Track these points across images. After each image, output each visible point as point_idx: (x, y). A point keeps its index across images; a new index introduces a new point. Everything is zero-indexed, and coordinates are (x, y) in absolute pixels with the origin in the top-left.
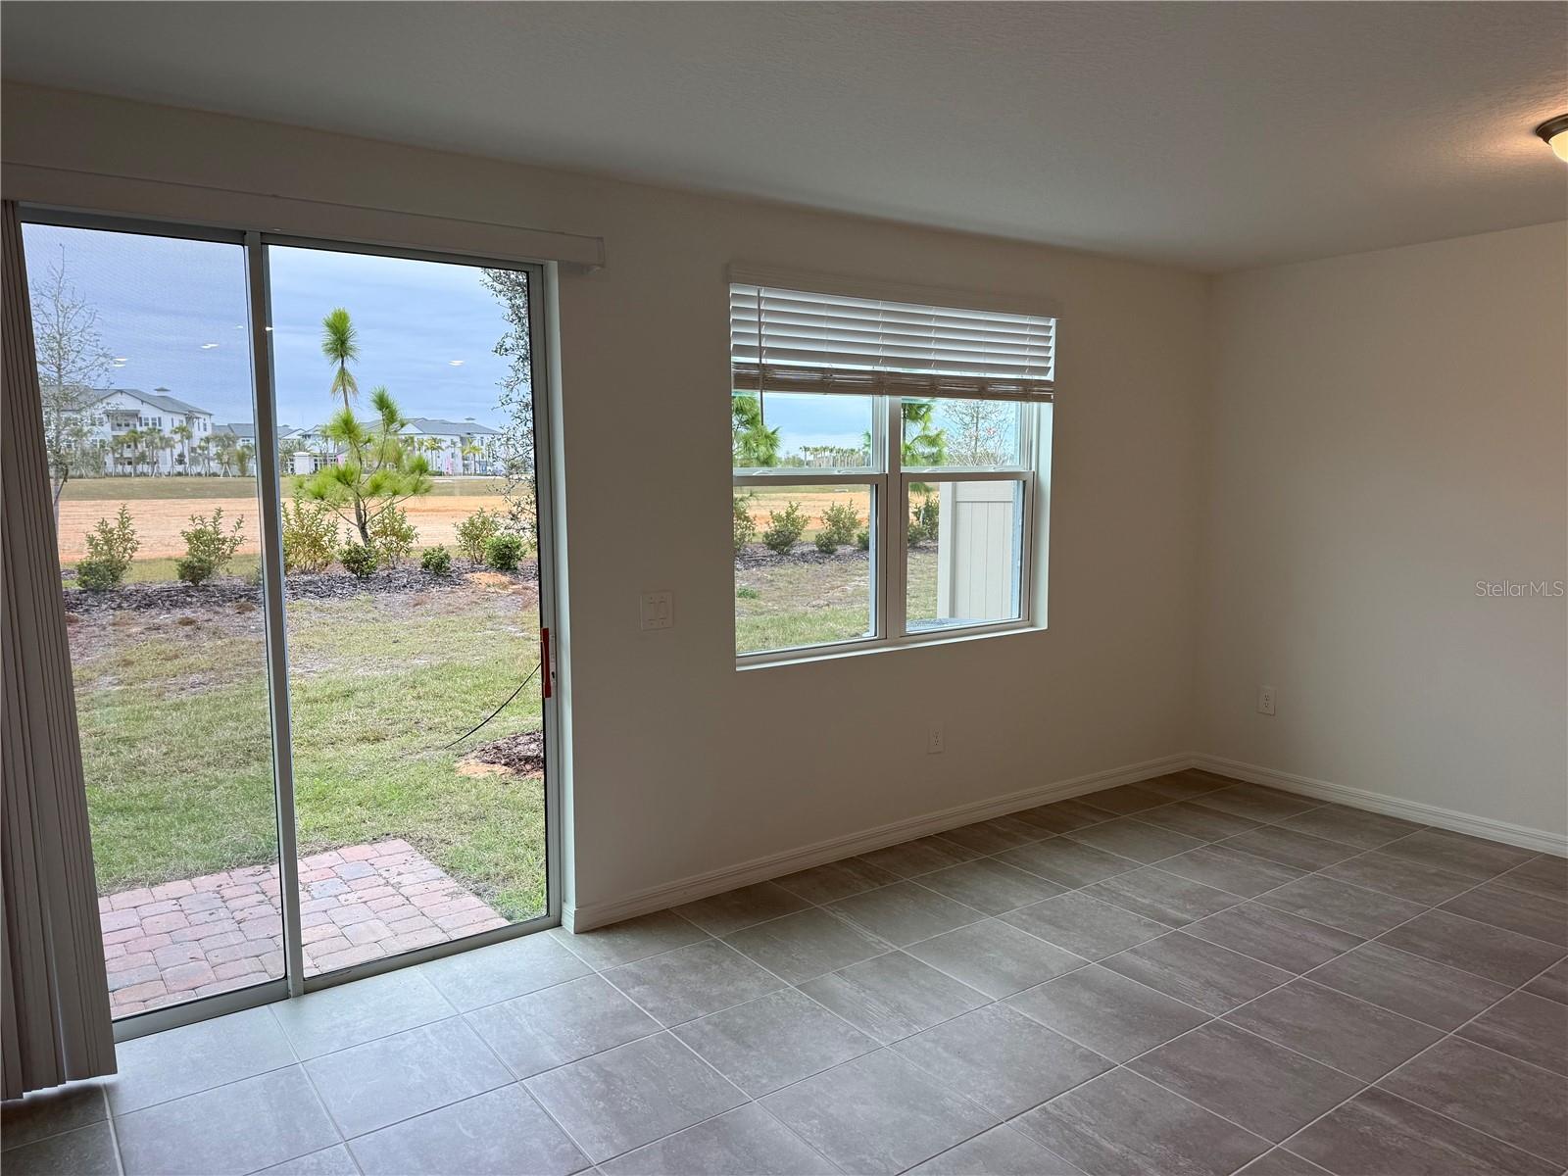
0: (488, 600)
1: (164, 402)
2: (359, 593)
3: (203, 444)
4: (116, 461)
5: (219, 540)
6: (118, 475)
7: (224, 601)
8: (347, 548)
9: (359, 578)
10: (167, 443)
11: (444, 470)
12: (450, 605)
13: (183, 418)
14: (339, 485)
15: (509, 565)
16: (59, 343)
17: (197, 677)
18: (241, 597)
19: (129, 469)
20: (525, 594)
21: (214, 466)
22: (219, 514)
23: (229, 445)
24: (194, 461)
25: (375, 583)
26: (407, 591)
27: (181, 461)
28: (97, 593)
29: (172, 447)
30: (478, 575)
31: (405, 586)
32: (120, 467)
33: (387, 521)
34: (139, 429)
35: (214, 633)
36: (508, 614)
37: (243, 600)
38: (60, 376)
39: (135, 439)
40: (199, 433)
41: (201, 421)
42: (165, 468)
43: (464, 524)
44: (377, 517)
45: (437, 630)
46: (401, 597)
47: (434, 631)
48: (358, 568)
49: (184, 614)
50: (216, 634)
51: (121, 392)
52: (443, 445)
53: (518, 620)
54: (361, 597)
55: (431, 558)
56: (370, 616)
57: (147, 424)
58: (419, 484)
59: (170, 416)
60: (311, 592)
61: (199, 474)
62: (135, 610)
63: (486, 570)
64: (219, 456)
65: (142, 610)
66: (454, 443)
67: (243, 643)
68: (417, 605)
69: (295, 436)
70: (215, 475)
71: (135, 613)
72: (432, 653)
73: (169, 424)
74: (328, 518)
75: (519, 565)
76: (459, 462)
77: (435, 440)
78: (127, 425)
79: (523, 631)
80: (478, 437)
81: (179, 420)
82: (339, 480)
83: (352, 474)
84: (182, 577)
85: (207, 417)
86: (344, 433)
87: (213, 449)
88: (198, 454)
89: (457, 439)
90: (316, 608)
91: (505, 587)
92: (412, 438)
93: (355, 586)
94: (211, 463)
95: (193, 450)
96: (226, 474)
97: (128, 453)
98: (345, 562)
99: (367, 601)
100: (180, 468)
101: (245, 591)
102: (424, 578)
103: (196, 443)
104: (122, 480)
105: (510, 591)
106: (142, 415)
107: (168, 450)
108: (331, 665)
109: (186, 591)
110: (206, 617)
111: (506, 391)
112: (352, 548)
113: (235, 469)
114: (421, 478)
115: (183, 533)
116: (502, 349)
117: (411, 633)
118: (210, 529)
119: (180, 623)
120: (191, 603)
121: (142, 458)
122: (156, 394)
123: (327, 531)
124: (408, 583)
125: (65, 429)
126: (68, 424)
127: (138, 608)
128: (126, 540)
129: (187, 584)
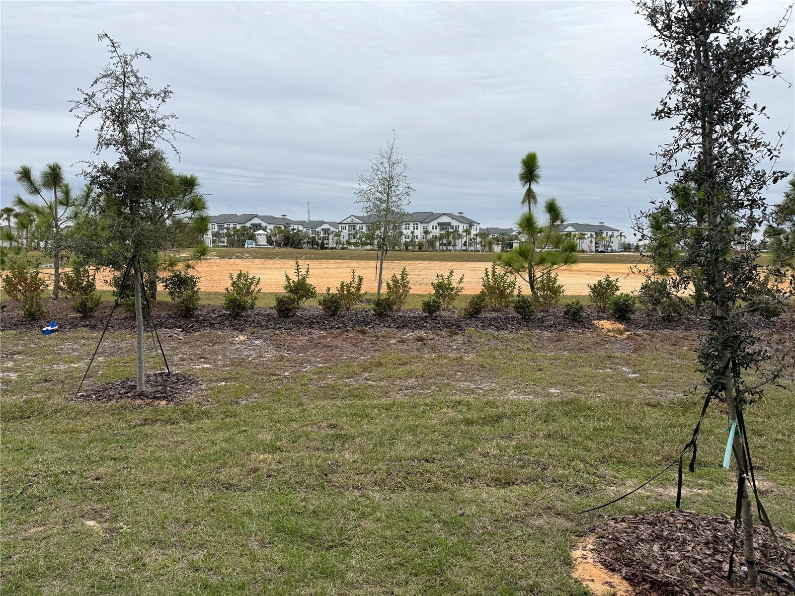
0: (608, 342)
1: (461, 218)
2: (522, 329)
3: (475, 237)
4: (441, 244)
5: (450, 288)
6: (440, 251)
7: (443, 327)
8: (517, 299)
9: (523, 318)
10: (460, 237)
11: (585, 249)
12: (580, 343)
13: (468, 225)
14: (521, 259)
15: (625, 316)
16: (388, 182)
17: (411, 382)
18: (453, 325)
19: (445, 248)
20: (636, 340)
21: (479, 247)
22: (451, 274)
23: (485, 238)
24: (470, 245)
25: (532, 323)
26: (552, 330)
27: (465, 245)
28: (381, 317)
29: (462, 238)
30: (602, 322)
31: (551, 326)
32: (441, 247)
33: (545, 282)
34: (450, 230)
35: (432, 349)
36: (623, 355)
37: (454, 327)
38: (388, 199)
39: (448, 235)
40: (473, 232)
41: (475, 227)
42: (458, 248)
43: (595, 285)
44: (540, 279)
45: (570, 363)
46: (547, 334)
47: (568, 364)
48: (523, 312)
49: (420, 333)
50: (433, 349)
51: (445, 214)
52: (586, 237)
53: (631, 362)
54: (522, 332)
55: (570, 308)
56: (526, 346)
57: (453, 228)
58: (569, 258)
59: (464, 224)
60: (493, 325)
61: (472, 251)
62: (396, 328)
63: (607, 319)
64: (481, 242)
65: (400, 329)
66: (592, 236)
67: (445, 358)
68: (558, 341)
69: (514, 233)
70: (478, 251)
71: (396, 331)
72: (565, 384)
73: (462, 228)
74: (510, 278)
75: (632, 316)
76: (593, 245)
77: (582, 234)
78: (446, 229)
79: (635, 373)
80: (605, 232)
81: (466, 226)
82: (521, 255)
83: (528, 252)
84: (424, 310)
85: (478, 225)
86: (526, 226)
87: (479, 240)
88: (472, 242)
89: (593, 233)
90: (494, 337)
91: (621, 333)
92: (570, 234)
93: (520, 323)
94: (478, 246)
95: (470, 240)
96: (483, 251)
97: (445, 241)
98: (516, 307)
99: (526, 335)
100: (464, 248)
101: (456, 321)
102: (564, 321)
103: (472, 236)
104: (441, 253)
105: (625, 336)
106: (452, 224)
107: (460, 240)
108: (493, 385)
109: (425, 319)
110: (431, 337)
111: (662, 160)
112: (520, 299)
113: (487, 248)
114: (570, 255)
115: (432, 283)
116: (663, 113)
117: (552, 364)
118: (446, 282)
119: (416, 339)
120: (426, 327)
121: (449, 244)
122: (458, 215)
123: (509, 286)
124: (554, 324)
125: (422, 230)
126: (424, 229)
127: (398, 328)
128: (404, 286)
129: (427, 314)
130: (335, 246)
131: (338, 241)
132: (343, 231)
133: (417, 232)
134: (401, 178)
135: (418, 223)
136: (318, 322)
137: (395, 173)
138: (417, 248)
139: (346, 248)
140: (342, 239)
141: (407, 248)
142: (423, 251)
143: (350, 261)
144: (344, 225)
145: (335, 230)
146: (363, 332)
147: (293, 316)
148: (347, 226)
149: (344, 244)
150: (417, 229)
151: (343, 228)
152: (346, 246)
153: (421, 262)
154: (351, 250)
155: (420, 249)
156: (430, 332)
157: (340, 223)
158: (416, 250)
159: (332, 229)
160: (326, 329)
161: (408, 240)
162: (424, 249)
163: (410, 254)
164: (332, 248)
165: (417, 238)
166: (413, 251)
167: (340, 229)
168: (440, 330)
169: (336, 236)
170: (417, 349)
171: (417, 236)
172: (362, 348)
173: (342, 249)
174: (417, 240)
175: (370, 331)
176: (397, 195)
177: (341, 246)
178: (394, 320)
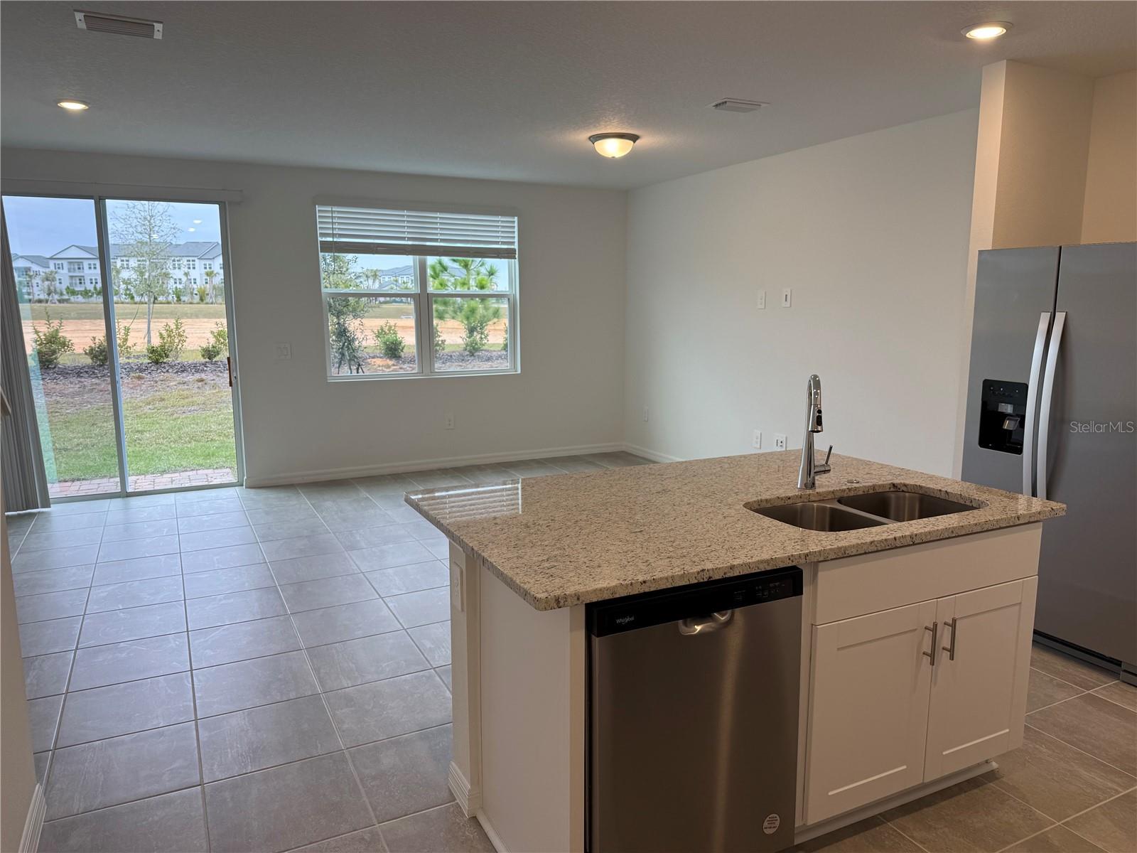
28: (157, 364)
35: (213, 386)
49: (200, 376)
62: (175, 373)
65: (179, 373)
71: (175, 375)
84: (203, 356)
109: (204, 364)
110: (211, 378)
119: (197, 381)
120: (206, 370)
125: (204, 271)
126: (206, 268)
127: (177, 372)
128: (180, 335)
129: (207, 360)
130: (46, 297)
131: (52, 288)
132: (60, 271)
133: (194, 274)
134: (164, 218)
135: (196, 259)
136: (86, 372)
137: (156, 211)
138: (197, 299)
139: (67, 301)
140: (58, 284)
141: (179, 300)
142: (207, 303)
143: (80, 321)
144: (60, 262)
145: (42, 270)
146: (140, 378)
147: (55, 367)
148: (65, 263)
149: (62, 294)
150: (194, 268)
151: (60, 267)
152: (66, 297)
153: (206, 320)
154: (78, 303)
155: (202, 300)
156: (212, 375)
157: (51, 258)
158: (195, 301)
159: (35, 268)
160: (98, 377)
161: (179, 286)
162: (208, 299)
163: (187, 308)
164: (40, 301)
165: (195, 283)
166: (191, 303)
167: (52, 267)
168: (221, 372)
169: (47, 280)
170: (199, 388)
171: (195, 279)
172: (141, 390)
173: (60, 301)
174: (195, 286)
175: (146, 376)
176: (162, 236)
177: (57, 297)
178: (172, 367)
